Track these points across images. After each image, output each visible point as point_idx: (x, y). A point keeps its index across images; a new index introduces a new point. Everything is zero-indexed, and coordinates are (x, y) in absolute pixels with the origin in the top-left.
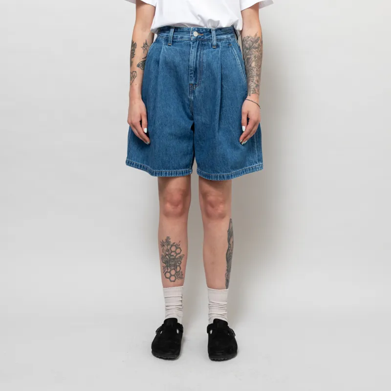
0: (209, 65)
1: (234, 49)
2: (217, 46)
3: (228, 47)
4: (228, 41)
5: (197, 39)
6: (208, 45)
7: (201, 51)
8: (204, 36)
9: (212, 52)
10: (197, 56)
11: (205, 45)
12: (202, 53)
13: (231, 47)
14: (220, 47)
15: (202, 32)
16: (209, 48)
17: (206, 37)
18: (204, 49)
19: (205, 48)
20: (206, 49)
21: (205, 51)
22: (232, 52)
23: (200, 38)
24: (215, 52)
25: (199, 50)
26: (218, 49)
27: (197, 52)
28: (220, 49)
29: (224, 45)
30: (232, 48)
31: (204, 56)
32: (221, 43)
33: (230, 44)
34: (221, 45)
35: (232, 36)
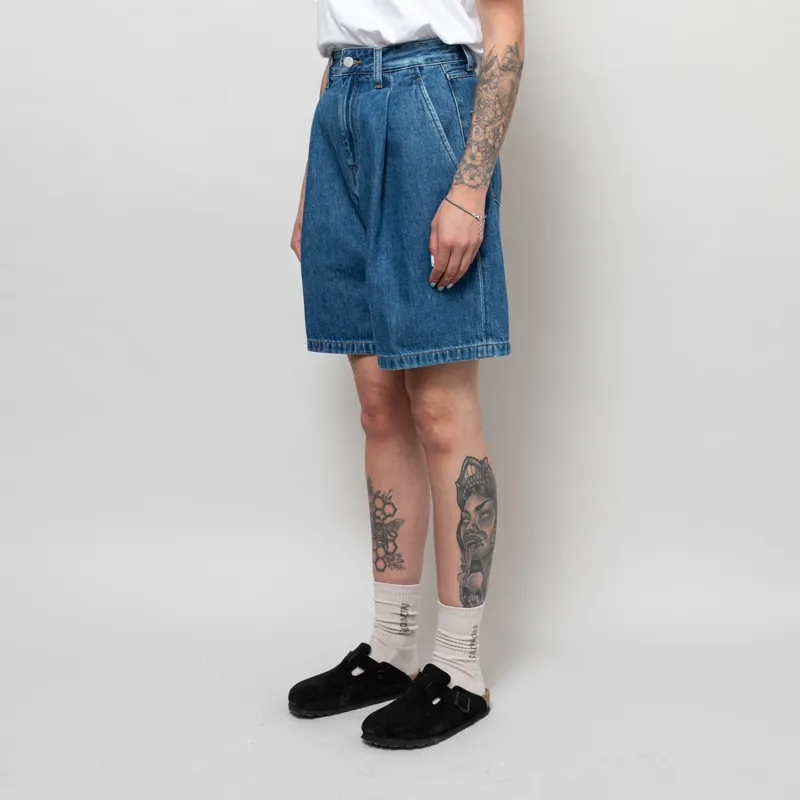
0: (364, 124)
1: (423, 88)
2: (385, 83)
3: (411, 84)
4: (411, 72)
6: (368, 82)
7: (355, 96)
8: (361, 65)
10: (347, 107)
11: (362, 83)
12: (356, 100)
13: (417, 83)
14: (392, 84)
15: (358, 56)
16: (369, 89)
17: (365, 67)
18: (360, 92)
19: (362, 89)
20: (365, 91)
21: (361, 96)
22: (416, 93)
23: (355, 69)
24: (379, 96)
25: (353, 93)
26: (386, 89)
27: (349, 98)
28: (389, 91)
29: (400, 80)
30: (420, 85)
31: (359, 105)
32: (394, 77)
33: (415, 78)
34: (395, 82)
35: (431, 59)
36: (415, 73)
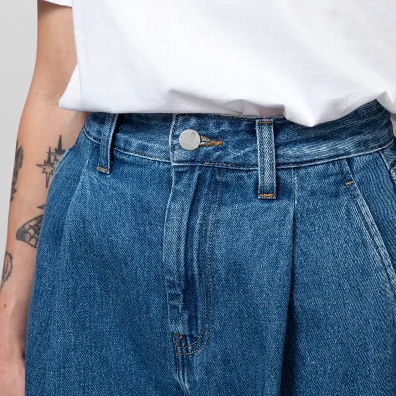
1: (361, 201)
2: (281, 190)
3: (336, 195)
4: (334, 169)
5: (194, 160)
6: (241, 186)
7: (207, 211)
8: (223, 149)
9: (256, 216)
12: (211, 218)
13: (349, 191)
14: (297, 194)
15: (216, 132)
16: (246, 200)
17: (232, 155)
18: (221, 204)
19: (227, 198)
20: (233, 202)
21: (225, 213)
22: (348, 213)
23: (208, 155)
24: (269, 217)
26: (284, 203)
29: (315, 185)
30: (354, 198)
31: (222, 231)
32: (301, 179)
33: (343, 182)
34: (302, 188)
35: (366, 142)
36: (341, 172)
